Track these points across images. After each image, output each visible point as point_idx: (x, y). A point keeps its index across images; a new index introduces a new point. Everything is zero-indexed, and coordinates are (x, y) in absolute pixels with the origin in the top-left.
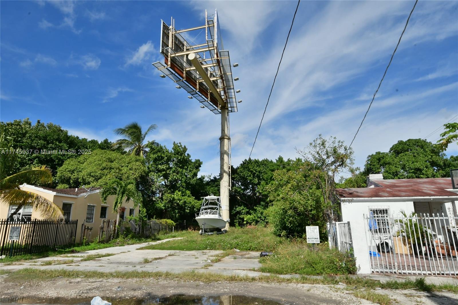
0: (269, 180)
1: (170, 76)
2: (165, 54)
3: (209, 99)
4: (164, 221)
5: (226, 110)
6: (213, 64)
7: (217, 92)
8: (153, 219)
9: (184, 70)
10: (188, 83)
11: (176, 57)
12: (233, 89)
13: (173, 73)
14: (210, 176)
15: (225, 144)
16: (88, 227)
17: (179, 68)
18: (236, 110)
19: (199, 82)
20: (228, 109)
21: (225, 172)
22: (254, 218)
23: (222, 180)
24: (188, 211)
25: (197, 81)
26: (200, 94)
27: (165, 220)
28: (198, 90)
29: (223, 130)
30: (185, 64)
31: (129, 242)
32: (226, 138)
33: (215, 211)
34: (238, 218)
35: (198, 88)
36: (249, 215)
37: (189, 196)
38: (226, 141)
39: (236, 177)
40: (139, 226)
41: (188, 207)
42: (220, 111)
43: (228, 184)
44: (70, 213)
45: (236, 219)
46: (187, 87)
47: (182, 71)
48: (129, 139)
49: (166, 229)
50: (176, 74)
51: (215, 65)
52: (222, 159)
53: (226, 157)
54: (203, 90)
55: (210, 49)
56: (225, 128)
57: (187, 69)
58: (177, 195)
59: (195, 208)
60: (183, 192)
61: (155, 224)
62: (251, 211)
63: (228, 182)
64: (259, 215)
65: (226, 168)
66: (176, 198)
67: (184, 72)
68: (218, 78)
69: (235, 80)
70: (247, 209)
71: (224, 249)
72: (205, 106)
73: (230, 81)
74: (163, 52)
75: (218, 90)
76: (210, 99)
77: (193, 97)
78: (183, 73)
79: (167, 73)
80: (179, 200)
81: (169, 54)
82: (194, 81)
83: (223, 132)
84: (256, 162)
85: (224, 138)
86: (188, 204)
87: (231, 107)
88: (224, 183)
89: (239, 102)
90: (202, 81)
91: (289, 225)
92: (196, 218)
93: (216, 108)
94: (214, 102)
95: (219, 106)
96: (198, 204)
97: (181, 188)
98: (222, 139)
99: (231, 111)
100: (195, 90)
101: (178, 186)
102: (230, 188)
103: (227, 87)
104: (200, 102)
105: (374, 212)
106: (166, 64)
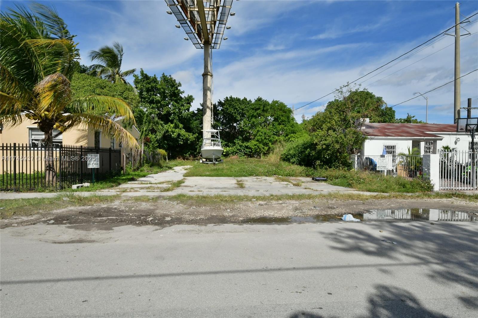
0: (251, 118)
3: (196, 31)
10: (182, 9)
12: (225, 24)
15: (208, 81)
18: (218, 48)
19: (190, 10)
20: (210, 44)
21: (208, 107)
22: (234, 150)
23: (205, 115)
24: (182, 143)
25: (188, 9)
26: (190, 25)
28: (189, 20)
29: (206, 67)
32: (209, 75)
33: (217, 143)
35: (189, 17)
36: (228, 147)
37: (180, 129)
38: (209, 77)
41: (182, 139)
42: (202, 45)
43: (210, 119)
46: (180, 14)
49: (162, 158)
52: (205, 95)
53: (209, 93)
56: (208, 65)
59: (189, 140)
60: (176, 125)
62: (230, 144)
63: (211, 117)
64: (239, 148)
65: (209, 104)
68: (211, 9)
69: (231, 15)
70: (225, 142)
72: (189, 38)
73: (226, 15)
76: (198, 31)
77: (181, 26)
80: (172, 132)
84: (238, 100)
85: (208, 75)
86: (182, 137)
88: (207, 117)
89: (224, 39)
90: (194, 9)
93: (200, 42)
94: (199, 35)
95: (203, 41)
96: (191, 137)
97: (175, 121)
98: (205, 75)
99: (213, 47)
100: (186, 18)
101: (170, 119)
102: (212, 123)
103: (220, 21)
104: (186, 33)
105: (387, 148)
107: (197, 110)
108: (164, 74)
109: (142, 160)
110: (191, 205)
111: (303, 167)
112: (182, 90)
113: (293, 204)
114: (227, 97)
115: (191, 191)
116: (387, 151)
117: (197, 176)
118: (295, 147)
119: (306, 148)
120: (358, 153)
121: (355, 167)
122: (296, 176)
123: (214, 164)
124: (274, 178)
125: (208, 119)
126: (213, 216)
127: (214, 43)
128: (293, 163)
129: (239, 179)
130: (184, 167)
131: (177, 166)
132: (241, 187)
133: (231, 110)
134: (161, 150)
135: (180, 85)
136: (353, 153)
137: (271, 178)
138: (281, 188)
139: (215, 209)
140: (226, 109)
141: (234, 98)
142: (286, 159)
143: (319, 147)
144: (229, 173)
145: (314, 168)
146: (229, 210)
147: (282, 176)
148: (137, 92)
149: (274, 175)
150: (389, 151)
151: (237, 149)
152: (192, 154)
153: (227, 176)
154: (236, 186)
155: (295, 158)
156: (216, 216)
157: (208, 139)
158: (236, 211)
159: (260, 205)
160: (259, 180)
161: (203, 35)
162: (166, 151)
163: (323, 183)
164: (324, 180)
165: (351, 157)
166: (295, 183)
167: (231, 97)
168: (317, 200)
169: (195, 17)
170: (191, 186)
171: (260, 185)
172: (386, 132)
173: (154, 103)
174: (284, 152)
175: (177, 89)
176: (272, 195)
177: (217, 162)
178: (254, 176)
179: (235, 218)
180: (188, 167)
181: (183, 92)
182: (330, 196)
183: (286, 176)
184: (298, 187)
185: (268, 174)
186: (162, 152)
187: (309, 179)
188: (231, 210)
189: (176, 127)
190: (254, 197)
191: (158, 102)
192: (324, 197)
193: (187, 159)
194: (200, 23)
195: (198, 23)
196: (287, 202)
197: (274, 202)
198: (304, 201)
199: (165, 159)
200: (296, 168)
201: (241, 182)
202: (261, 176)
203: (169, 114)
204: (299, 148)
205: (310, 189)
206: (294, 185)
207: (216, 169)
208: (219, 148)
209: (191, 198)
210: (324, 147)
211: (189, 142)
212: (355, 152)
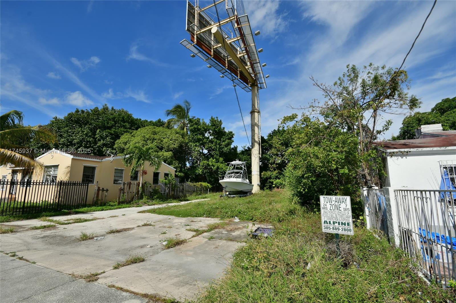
1: (199, 54)
2: (191, 31)
3: (239, 76)
4: (198, 184)
5: (256, 87)
6: (237, 38)
7: (246, 69)
8: (188, 182)
9: (212, 48)
10: (217, 61)
12: (259, 62)
13: (200, 51)
14: (245, 147)
15: (256, 117)
16: (103, 189)
17: (206, 46)
18: (265, 87)
19: (228, 60)
20: (257, 86)
21: (256, 142)
23: (253, 149)
25: (226, 60)
26: (230, 72)
27: (200, 183)
28: (227, 68)
30: (212, 43)
31: (150, 203)
32: (256, 112)
33: (238, 174)
34: (268, 182)
35: (227, 66)
36: (278, 180)
37: (221, 163)
38: (256, 114)
39: (266, 145)
40: (168, 188)
41: (221, 172)
42: (251, 88)
43: (258, 152)
44: (94, 175)
45: (267, 183)
46: (217, 65)
47: (210, 49)
48: (175, 117)
49: (201, 191)
50: (203, 52)
51: (239, 38)
52: (253, 131)
53: (256, 128)
54: (232, 69)
55: (231, 19)
56: (255, 103)
57: (215, 47)
58: (211, 161)
60: (217, 159)
61: (189, 186)
62: (280, 176)
63: (259, 150)
65: (257, 139)
66: (210, 164)
68: (244, 54)
69: (259, 52)
71: (222, 218)
73: (255, 54)
74: (188, 30)
75: (247, 67)
76: (240, 77)
77: (224, 76)
78: (211, 51)
79: (196, 51)
80: (213, 165)
81: (195, 32)
82: (223, 59)
83: (253, 106)
85: (255, 112)
87: (260, 83)
88: (254, 151)
89: (267, 78)
90: (230, 59)
91: (302, 191)
92: (220, 181)
93: (247, 86)
94: (243, 79)
95: (249, 84)
99: (261, 87)
100: (224, 67)
102: (260, 156)
104: (232, 80)
106: (192, 41)
109: (140, 192)
125: (255, 153)
167: (278, 130)
169: (236, 65)
189: (217, 161)
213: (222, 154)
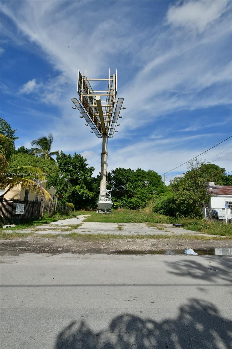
0: (134, 182)
1: (80, 109)
2: (80, 93)
3: (98, 127)
7: (104, 124)
10: (89, 115)
11: (86, 97)
12: (116, 123)
13: (82, 107)
15: (105, 157)
18: (111, 137)
19: (94, 116)
20: (107, 135)
21: (104, 175)
22: (121, 204)
23: (102, 180)
24: (85, 199)
26: (94, 123)
28: (94, 121)
29: (104, 149)
33: (109, 199)
35: (94, 119)
37: (85, 189)
38: (105, 155)
41: (85, 196)
42: (102, 136)
44: (28, 196)
46: (88, 118)
49: (71, 209)
50: (84, 108)
51: (109, 106)
52: (102, 167)
53: (105, 165)
54: (96, 122)
56: (105, 147)
57: (90, 106)
59: (90, 197)
60: (82, 186)
62: (119, 200)
63: (106, 181)
64: (125, 203)
65: (105, 172)
66: (77, 189)
67: (88, 107)
69: (120, 117)
70: (116, 198)
72: (93, 132)
73: (116, 118)
74: (78, 92)
76: (99, 127)
77: (88, 125)
79: (79, 106)
80: (79, 191)
81: (82, 94)
82: (92, 114)
84: (125, 170)
85: (105, 154)
86: (85, 194)
89: (116, 132)
90: (96, 115)
92: (98, 203)
93: (100, 134)
94: (100, 129)
95: (102, 133)
96: (92, 194)
97: (81, 184)
98: (103, 154)
99: (109, 137)
100: (92, 120)
101: (78, 182)
102: (107, 185)
103: (112, 121)
104: (92, 129)
105: (228, 203)
106: (80, 100)
107: (97, 176)
108: (76, 153)
109: (55, 210)
110: (79, 241)
111: (168, 217)
112: (87, 164)
113: (152, 241)
114: (117, 168)
115: (83, 231)
116: (228, 206)
117: (91, 221)
118: (162, 202)
119: (170, 203)
120: (206, 207)
121: (205, 217)
122: (163, 223)
123: (106, 214)
124: (145, 224)
125: (104, 183)
126: (93, 248)
127: (109, 134)
128: (161, 214)
129: (120, 224)
130: (84, 216)
131: (80, 215)
132: (120, 230)
133: (120, 176)
134: (70, 203)
135: (86, 160)
136: (203, 206)
137: (144, 224)
138: (149, 231)
139: (95, 243)
140: (116, 175)
141: (122, 169)
142: (156, 210)
143: (178, 202)
144: (115, 220)
145: (176, 217)
146: (104, 245)
147: (152, 223)
148: (57, 165)
149: (147, 222)
150: (229, 205)
151: (124, 204)
152: (92, 207)
153: (112, 222)
154: (117, 228)
155: (162, 210)
156: (95, 248)
157: (103, 196)
158: (109, 245)
159: (128, 241)
160: (134, 225)
161: (102, 130)
162: (74, 204)
163: (181, 228)
164: (181, 226)
165: (202, 209)
166: (160, 227)
167: (120, 168)
168: (171, 239)
169: (97, 119)
170: (85, 228)
171: (134, 229)
172: (226, 192)
173: (68, 172)
174: (155, 206)
175: (84, 163)
176: (138, 235)
177: (108, 213)
178: (132, 222)
179: (107, 250)
180: (88, 215)
181: (88, 165)
182: (181, 237)
183: (155, 223)
184: (161, 230)
185: (142, 221)
186: (71, 204)
187: (172, 225)
188: (106, 245)
189: (82, 187)
190: (125, 236)
191: (71, 171)
192: (176, 237)
193: (88, 210)
194: (100, 122)
195: (99, 122)
196: (148, 240)
197: (138, 240)
198: (161, 240)
199: (73, 210)
200: (162, 217)
201: (121, 226)
202: (137, 222)
203: (77, 179)
204: (165, 203)
205: (169, 232)
206: (159, 229)
207: (106, 217)
208: (110, 202)
209: (81, 235)
210: (181, 202)
211: (89, 198)
212: (204, 206)
213: (86, 183)
